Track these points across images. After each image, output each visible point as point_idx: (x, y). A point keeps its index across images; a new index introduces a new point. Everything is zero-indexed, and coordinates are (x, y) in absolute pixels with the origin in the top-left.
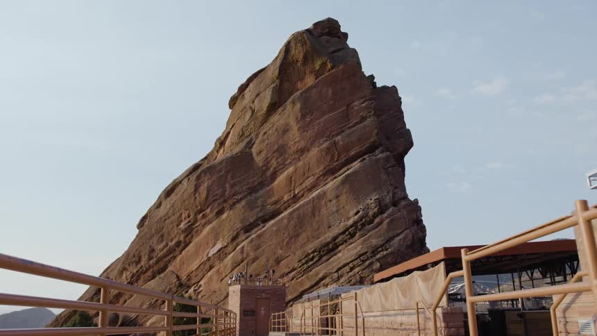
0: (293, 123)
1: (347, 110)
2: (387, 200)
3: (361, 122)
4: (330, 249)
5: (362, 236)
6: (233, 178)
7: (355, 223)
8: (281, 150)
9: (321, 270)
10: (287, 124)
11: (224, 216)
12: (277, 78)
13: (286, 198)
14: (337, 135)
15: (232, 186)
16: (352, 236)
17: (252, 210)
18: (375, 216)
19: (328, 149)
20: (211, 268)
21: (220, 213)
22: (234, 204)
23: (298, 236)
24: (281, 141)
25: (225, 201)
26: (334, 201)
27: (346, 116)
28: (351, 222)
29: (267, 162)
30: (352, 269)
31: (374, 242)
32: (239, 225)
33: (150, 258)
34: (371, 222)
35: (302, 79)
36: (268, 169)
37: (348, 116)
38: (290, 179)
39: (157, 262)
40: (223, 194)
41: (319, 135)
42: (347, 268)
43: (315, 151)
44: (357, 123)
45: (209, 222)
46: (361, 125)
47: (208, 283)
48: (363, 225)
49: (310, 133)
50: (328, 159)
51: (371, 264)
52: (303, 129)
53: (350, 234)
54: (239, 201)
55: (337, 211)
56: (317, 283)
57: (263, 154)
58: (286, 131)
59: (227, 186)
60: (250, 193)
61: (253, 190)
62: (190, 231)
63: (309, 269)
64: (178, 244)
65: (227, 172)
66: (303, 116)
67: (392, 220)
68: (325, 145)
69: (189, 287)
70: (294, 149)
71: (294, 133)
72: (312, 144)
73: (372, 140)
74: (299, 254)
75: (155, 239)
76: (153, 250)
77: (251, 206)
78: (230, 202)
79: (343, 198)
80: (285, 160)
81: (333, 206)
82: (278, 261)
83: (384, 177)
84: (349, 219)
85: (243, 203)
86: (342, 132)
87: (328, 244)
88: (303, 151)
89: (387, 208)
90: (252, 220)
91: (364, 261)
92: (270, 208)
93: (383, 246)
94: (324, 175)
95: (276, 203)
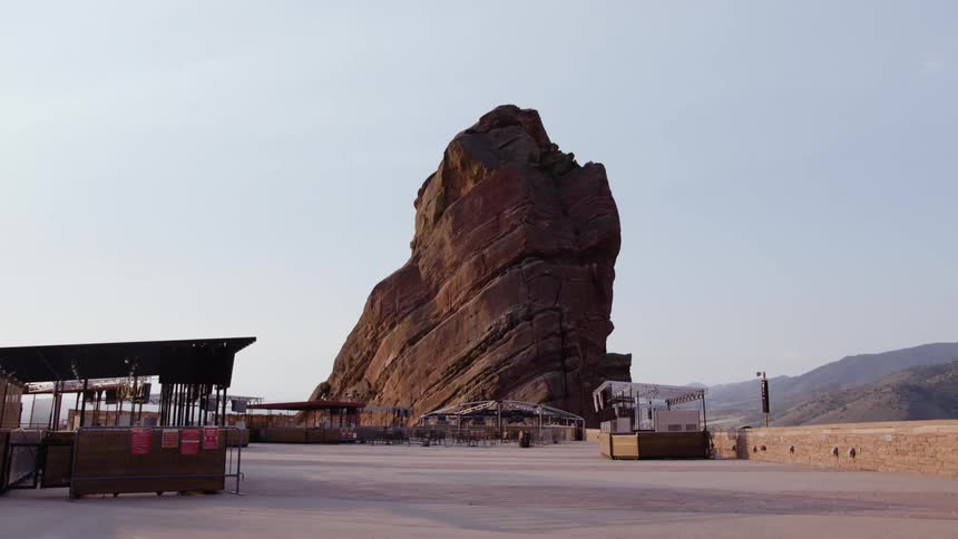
0: (446, 237)
1: (498, 219)
2: (520, 314)
3: (511, 231)
4: (466, 362)
5: (490, 351)
6: (401, 293)
7: (487, 338)
8: (439, 264)
9: (457, 382)
10: (442, 239)
11: (395, 329)
12: (443, 185)
13: (445, 311)
14: (486, 247)
15: (401, 301)
16: (484, 350)
17: (416, 323)
18: (505, 331)
19: (475, 263)
20: (388, 377)
21: (392, 326)
22: (403, 318)
23: (443, 350)
24: (438, 256)
25: (396, 315)
26: (474, 317)
27: (496, 227)
28: (483, 338)
29: (429, 276)
30: (477, 382)
31: (499, 356)
32: (404, 339)
33: (351, 367)
34: (501, 337)
35: (465, 185)
36: (431, 283)
37: (498, 227)
38: (447, 293)
39: (356, 370)
40: (394, 308)
41: (469, 249)
42: (474, 382)
43: (465, 266)
44: (507, 233)
45: (385, 335)
46: (510, 235)
47: (387, 391)
48: (494, 340)
49: (461, 247)
50: (476, 273)
51: (493, 378)
52: (454, 243)
53: (482, 348)
54: (406, 315)
55: (475, 326)
56: (454, 394)
57: (425, 268)
58: (442, 246)
59: (397, 301)
60: (416, 308)
61: (420, 303)
62: (375, 342)
63: (448, 381)
64: (369, 353)
65: (396, 288)
66: (455, 231)
67: (520, 335)
68: (474, 259)
69: (376, 394)
70: (448, 263)
71: (448, 248)
72: (463, 258)
73: (520, 250)
74: (442, 368)
75: (352, 349)
76: (351, 359)
77: (415, 320)
78: (400, 316)
79: (480, 315)
80: (443, 274)
81: (472, 322)
82: (428, 373)
83: (523, 290)
84: (484, 334)
85: (409, 317)
86: (491, 244)
87: (464, 358)
88: (456, 265)
89: (518, 323)
90: (415, 333)
91: (487, 375)
92: (432, 321)
93: (505, 361)
94: (473, 289)
95: (437, 316)
